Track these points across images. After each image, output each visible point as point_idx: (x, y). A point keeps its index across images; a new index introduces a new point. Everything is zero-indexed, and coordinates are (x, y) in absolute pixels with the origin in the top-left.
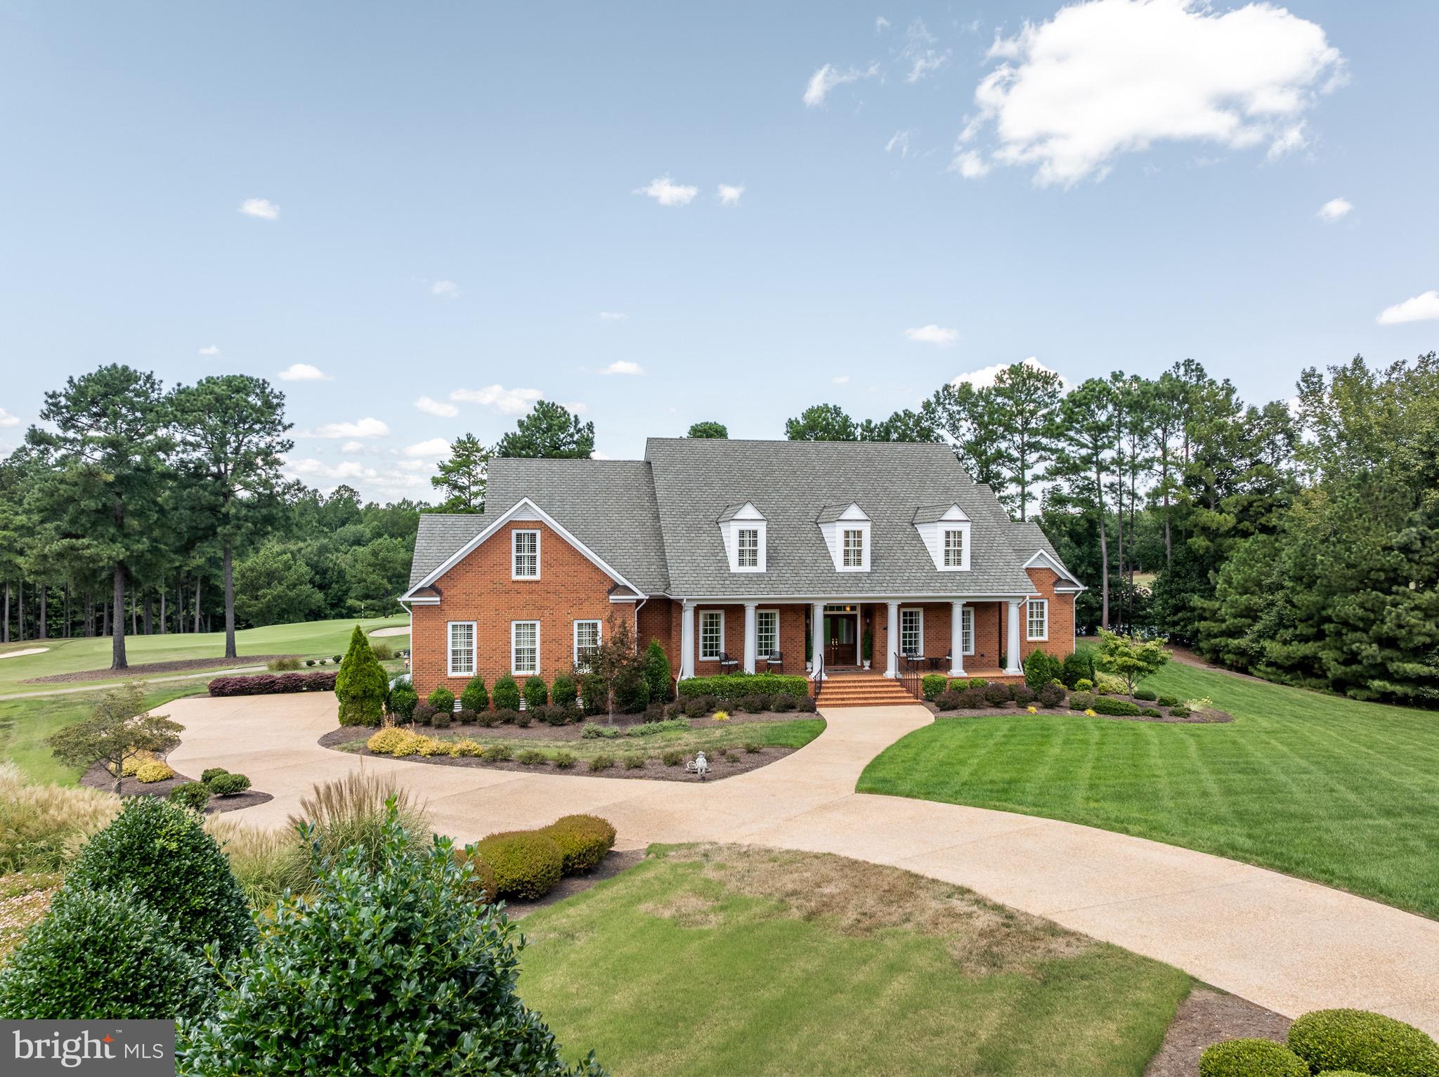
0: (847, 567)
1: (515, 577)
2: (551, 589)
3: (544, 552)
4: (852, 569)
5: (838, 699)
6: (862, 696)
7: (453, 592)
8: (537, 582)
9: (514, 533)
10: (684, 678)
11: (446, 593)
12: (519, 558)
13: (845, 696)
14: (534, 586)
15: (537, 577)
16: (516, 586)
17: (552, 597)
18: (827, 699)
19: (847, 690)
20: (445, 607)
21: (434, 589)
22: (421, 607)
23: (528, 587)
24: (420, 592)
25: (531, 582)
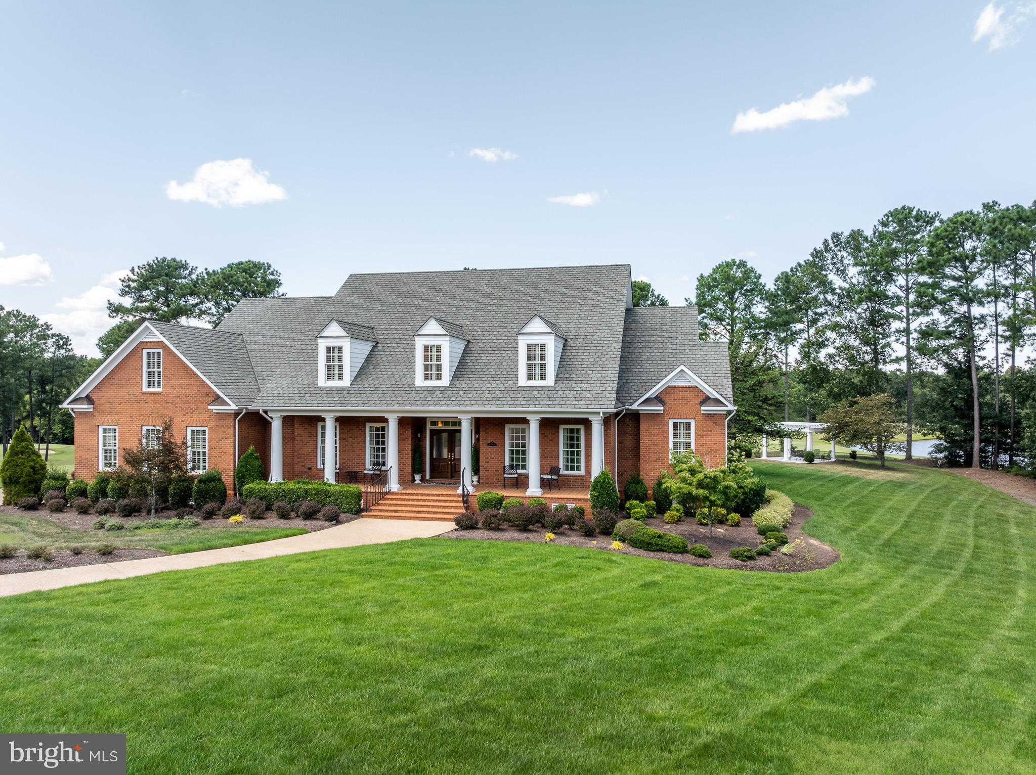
0: (427, 382)
1: (145, 389)
2: (170, 400)
3: (165, 368)
4: (433, 383)
5: (391, 511)
6: (414, 509)
7: (102, 401)
8: (159, 393)
9: (145, 352)
10: (273, 482)
11: (97, 402)
12: (149, 373)
13: (399, 508)
14: (158, 397)
15: (160, 390)
16: (145, 397)
17: (170, 406)
18: (381, 511)
19: (411, 503)
20: (95, 414)
21: (89, 399)
22: (80, 413)
23: (153, 397)
24: (75, 401)
25: (155, 393)
